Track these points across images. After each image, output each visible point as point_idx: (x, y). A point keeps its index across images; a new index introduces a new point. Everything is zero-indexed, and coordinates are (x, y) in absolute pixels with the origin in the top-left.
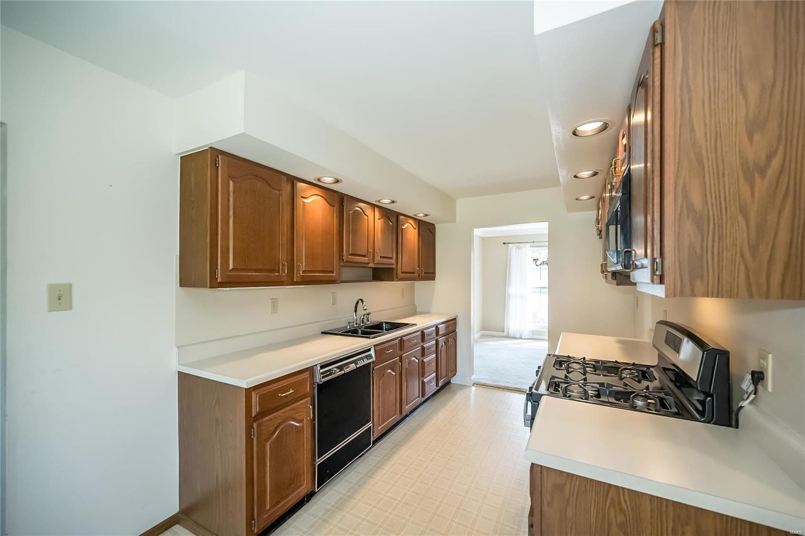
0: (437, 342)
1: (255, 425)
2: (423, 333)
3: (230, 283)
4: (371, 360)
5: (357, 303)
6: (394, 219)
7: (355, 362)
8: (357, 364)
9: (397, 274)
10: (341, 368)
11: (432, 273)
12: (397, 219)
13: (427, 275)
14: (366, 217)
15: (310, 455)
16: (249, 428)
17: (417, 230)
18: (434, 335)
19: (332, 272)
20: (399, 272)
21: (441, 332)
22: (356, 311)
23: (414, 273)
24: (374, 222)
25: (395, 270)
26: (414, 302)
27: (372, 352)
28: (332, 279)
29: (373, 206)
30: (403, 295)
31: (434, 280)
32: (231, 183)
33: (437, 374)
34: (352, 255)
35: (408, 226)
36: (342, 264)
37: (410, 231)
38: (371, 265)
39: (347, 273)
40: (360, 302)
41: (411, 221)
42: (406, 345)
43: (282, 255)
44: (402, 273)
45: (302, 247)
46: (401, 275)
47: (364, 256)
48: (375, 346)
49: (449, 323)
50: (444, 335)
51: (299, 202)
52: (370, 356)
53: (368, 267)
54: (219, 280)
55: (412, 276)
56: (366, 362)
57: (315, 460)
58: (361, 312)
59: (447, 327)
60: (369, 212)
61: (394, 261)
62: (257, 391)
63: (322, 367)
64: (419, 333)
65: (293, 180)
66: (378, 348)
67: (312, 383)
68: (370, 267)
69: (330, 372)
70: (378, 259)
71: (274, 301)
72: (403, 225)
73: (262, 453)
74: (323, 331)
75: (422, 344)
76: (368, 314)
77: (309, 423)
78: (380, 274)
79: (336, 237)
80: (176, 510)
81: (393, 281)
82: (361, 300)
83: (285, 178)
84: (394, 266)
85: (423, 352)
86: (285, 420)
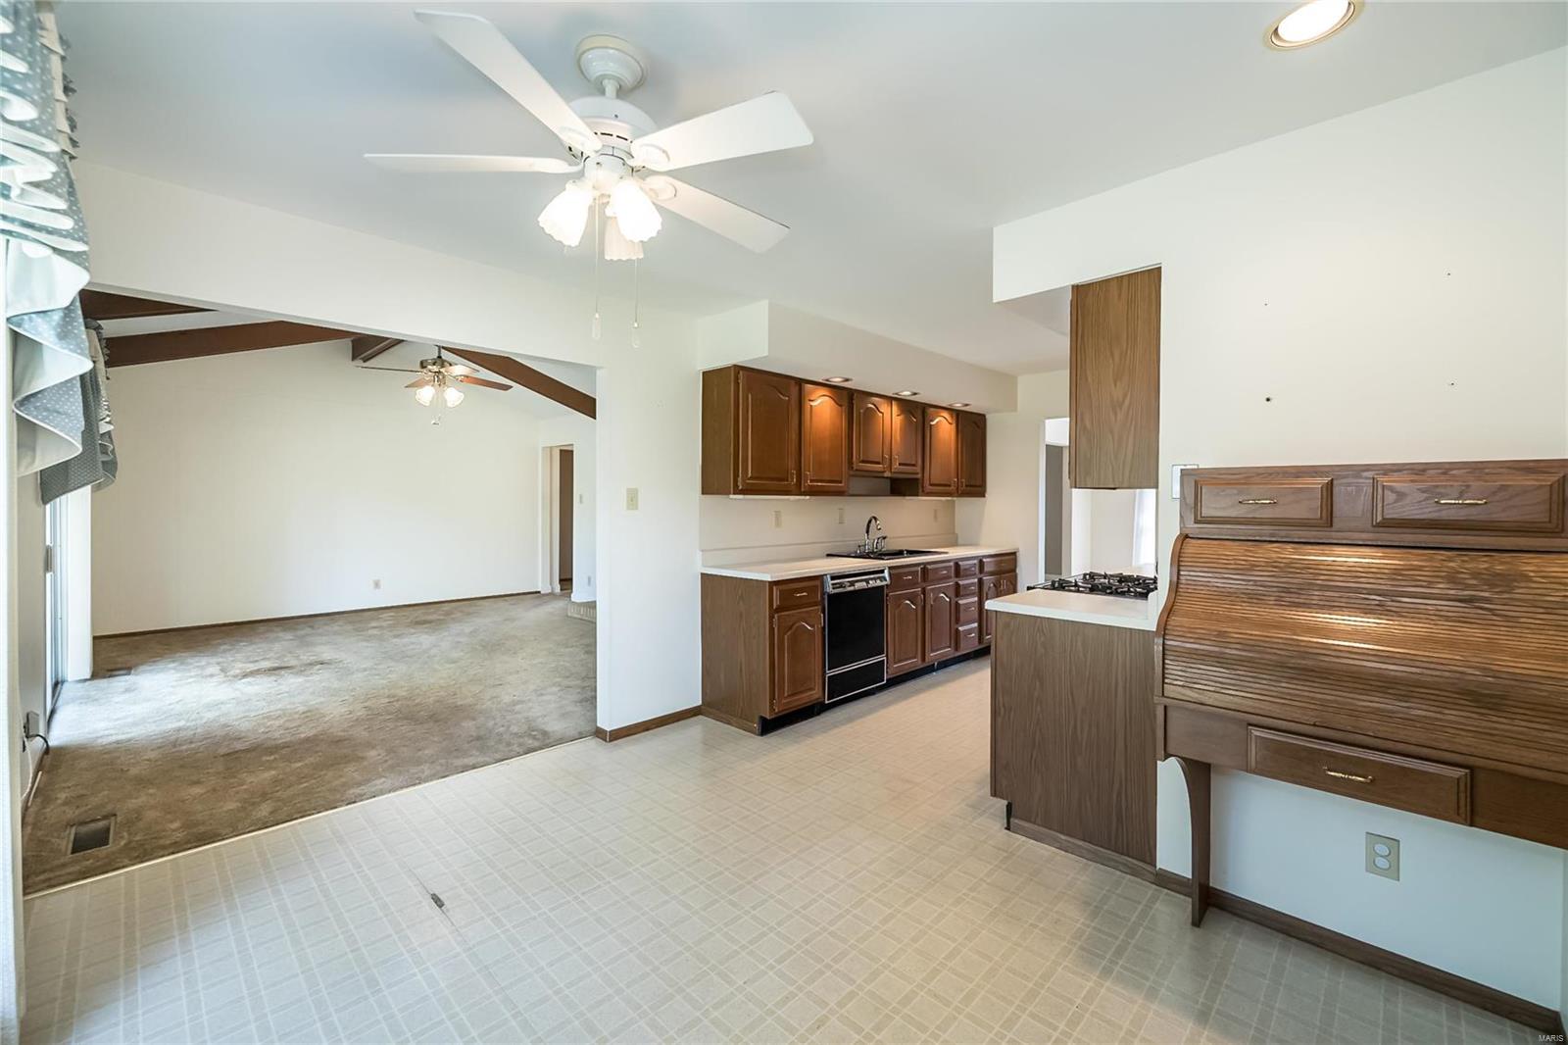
0: (980, 581)
1: (776, 616)
2: (957, 565)
3: (751, 490)
4: (884, 583)
5: (870, 522)
6: (919, 412)
7: (867, 581)
8: (868, 583)
9: (923, 487)
10: (852, 584)
11: (979, 486)
12: (924, 413)
13: (969, 488)
14: (881, 415)
15: (820, 667)
16: (771, 617)
17: (954, 425)
18: (977, 571)
19: (841, 482)
20: (927, 483)
21: (986, 569)
22: (868, 532)
23: (949, 486)
24: (891, 418)
25: (921, 481)
26: (954, 529)
27: (886, 574)
28: (842, 490)
29: (890, 399)
30: (936, 517)
31: (984, 496)
32: (750, 396)
33: (980, 626)
34: (863, 462)
35: (940, 421)
36: (851, 473)
37: (944, 427)
38: (887, 474)
39: (857, 484)
40: (873, 520)
41: (945, 414)
42: (931, 576)
43: (791, 463)
44: (931, 485)
45: (809, 453)
46: (929, 488)
47: (878, 463)
48: (889, 568)
49: (1003, 558)
50: (991, 574)
51: (807, 405)
52: (883, 579)
53: (884, 477)
54: (740, 488)
55: (943, 489)
56: (879, 583)
57: (824, 672)
58: (874, 534)
59: (998, 563)
60: (884, 408)
61: (918, 469)
62: (781, 587)
63: (833, 578)
64: (952, 564)
65: (800, 382)
66: (893, 572)
67: (823, 593)
68: (887, 478)
69: (841, 586)
70: (896, 465)
71: (778, 514)
72: (932, 421)
73: (781, 641)
74: (829, 553)
75: (957, 580)
76: (884, 538)
77: (820, 630)
78: (902, 486)
79: (844, 443)
80: (699, 702)
81: (918, 495)
82: (875, 518)
83: (793, 382)
84: (919, 476)
85: (958, 591)
86: (798, 621)
